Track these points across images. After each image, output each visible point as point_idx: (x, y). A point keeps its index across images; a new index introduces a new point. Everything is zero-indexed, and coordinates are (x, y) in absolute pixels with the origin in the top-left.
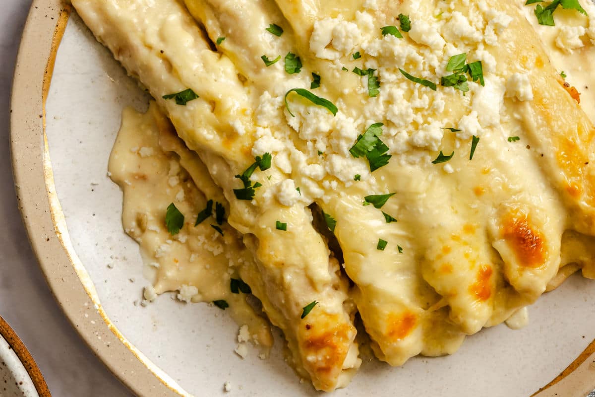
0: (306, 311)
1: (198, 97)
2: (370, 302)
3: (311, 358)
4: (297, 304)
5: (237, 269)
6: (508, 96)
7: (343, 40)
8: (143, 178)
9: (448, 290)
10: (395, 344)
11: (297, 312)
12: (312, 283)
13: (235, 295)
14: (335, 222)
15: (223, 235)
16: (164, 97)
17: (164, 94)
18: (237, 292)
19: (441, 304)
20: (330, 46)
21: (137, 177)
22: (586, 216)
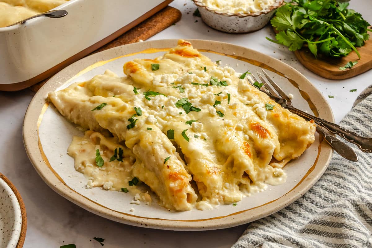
0: (165, 161)
1: (107, 104)
2: (195, 160)
3: (172, 185)
4: (162, 159)
5: (131, 173)
6: (240, 90)
7: (166, 78)
8: (84, 151)
9: (231, 149)
10: (211, 177)
11: (161, 162)
12: (167, 150)
13: (131, 186)
14: (173, 131)
15: (123, 162)
16: (92, 111)
17: (91, 110)
18: (132, 185)
19: (229, 159)
20: (161, 82)
21: (81, 151)
22: (286, 125)
